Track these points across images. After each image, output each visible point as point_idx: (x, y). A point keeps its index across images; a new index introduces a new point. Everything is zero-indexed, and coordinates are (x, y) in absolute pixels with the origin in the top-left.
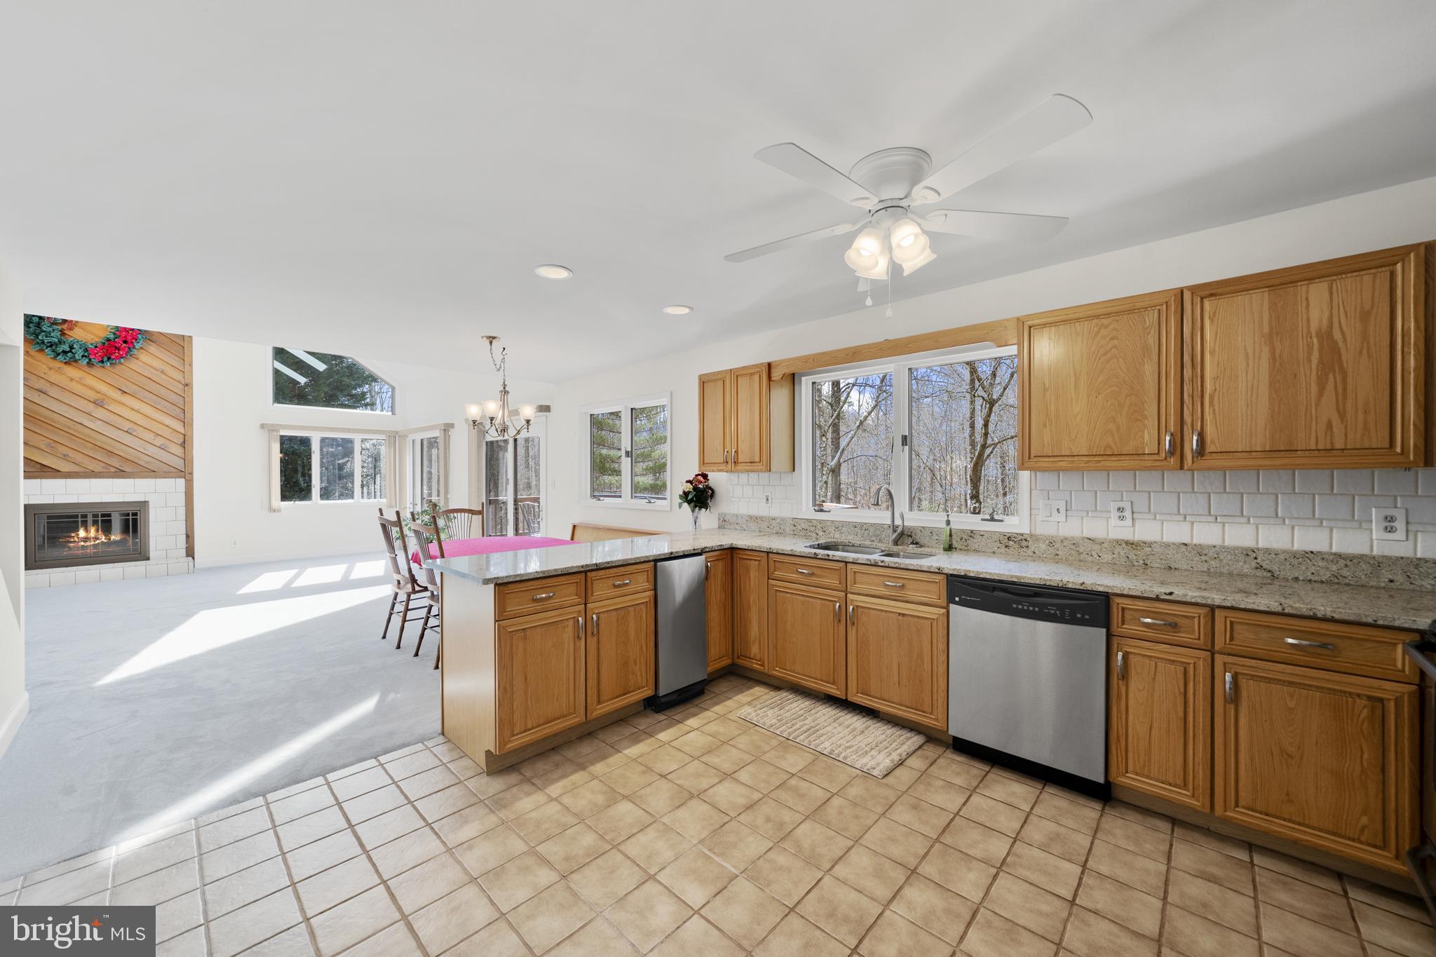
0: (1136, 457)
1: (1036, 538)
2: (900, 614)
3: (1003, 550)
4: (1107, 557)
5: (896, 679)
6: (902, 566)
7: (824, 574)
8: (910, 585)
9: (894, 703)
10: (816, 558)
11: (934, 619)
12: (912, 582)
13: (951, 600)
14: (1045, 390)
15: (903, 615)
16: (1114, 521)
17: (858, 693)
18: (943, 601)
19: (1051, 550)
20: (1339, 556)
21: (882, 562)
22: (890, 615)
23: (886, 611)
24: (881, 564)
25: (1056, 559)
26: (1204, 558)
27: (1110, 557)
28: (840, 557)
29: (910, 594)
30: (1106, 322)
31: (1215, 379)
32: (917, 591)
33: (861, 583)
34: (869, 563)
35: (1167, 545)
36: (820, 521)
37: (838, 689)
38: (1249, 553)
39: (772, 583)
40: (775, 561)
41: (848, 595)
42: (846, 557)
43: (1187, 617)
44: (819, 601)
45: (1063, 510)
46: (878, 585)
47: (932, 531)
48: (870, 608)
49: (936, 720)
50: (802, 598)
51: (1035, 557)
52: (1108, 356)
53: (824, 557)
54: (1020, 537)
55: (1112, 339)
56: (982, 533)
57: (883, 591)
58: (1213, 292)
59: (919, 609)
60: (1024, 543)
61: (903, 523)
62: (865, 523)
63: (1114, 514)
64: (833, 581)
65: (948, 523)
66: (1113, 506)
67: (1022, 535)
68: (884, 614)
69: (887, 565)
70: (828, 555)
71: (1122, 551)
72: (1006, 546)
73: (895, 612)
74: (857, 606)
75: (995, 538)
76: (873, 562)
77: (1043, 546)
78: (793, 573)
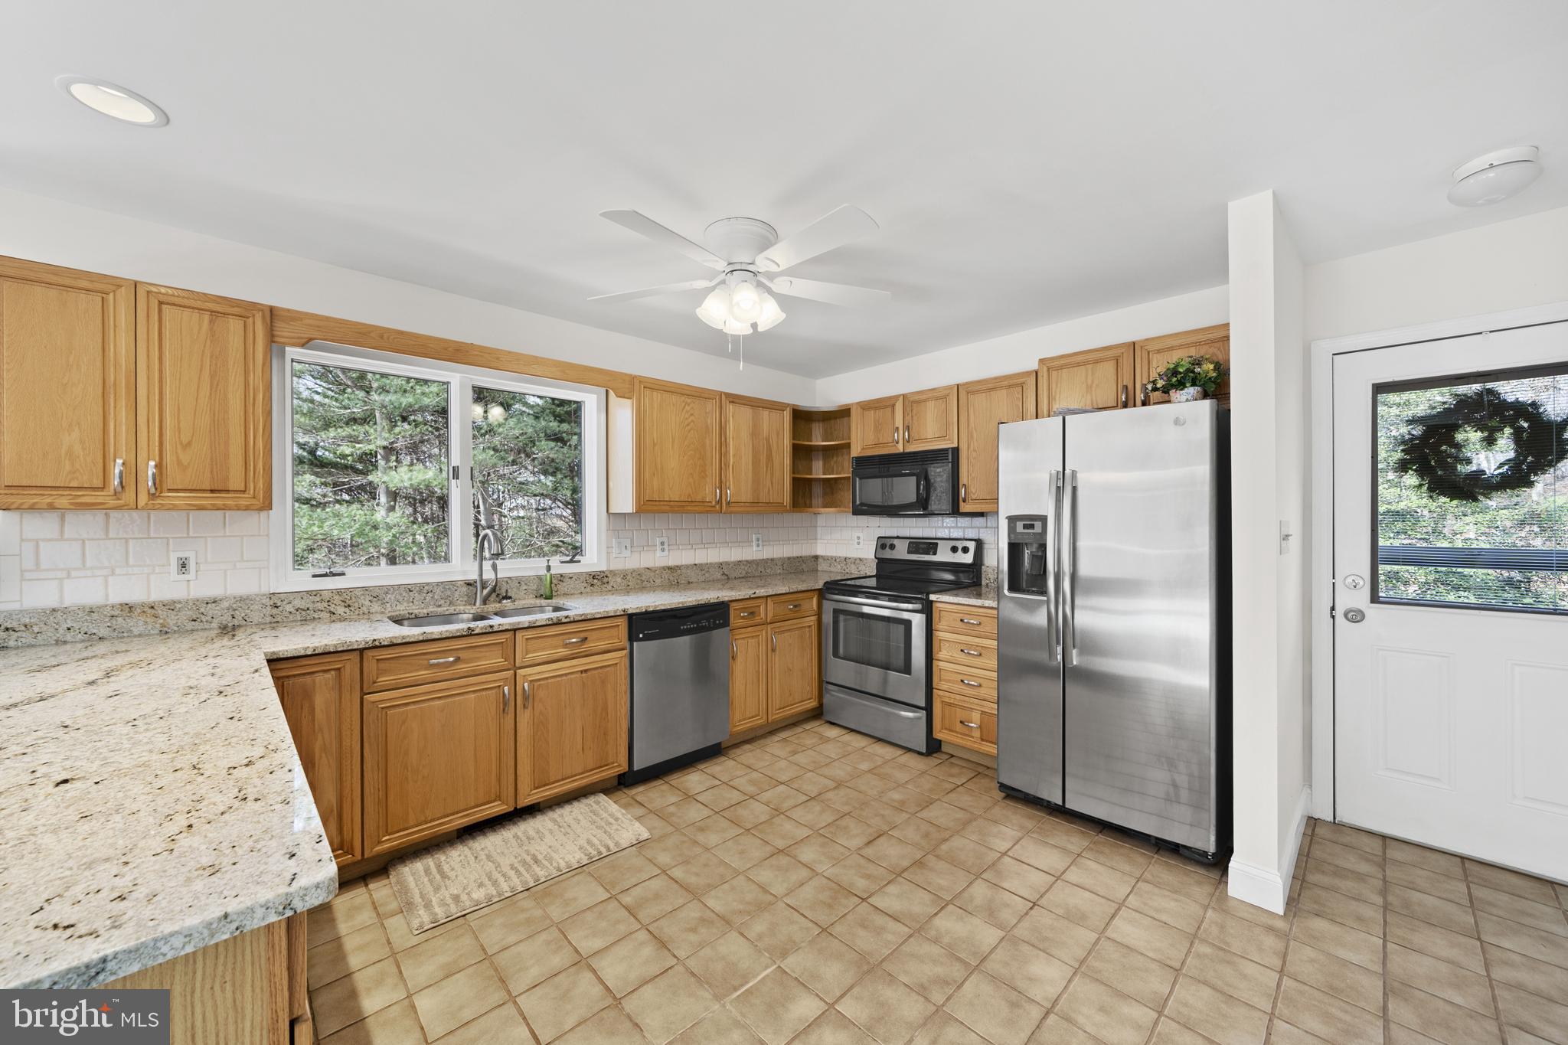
0: (701, 504)
1: (614, 573)
2: (582, 672)
3: (589, 589)
4: (658, 581)
5: (580, 747)
6: (589, 617)
7: (483, 654)
8: (591, 636)
9: (576, 775)
10: (471, 635)
11: (616, 664)
12: (594, 633)
13: (632, 638)
14: (654, 445)
15: (586, 671)
16: (659, 553)
17: (531, 791)
18: (625, 643)
19: (625, 582)
20: (747, 561)
21: (566, 617)
22: (573, 676)
23: (566, 675)
24: (566, 620)
25: (628, 590)
26: (703, 572)
27: (660, 580)
28: (510, 624)
29: (592, 645)
30: (689, 401)
31: (734, 455)
32: (599, 640)
33: (535, 651)
34: (550, 622)
35: (687, 567)
36: (339, 592)
37: (503, 803)
38: (720, 565)
39: (372, 699)
40: (378, 660)
41: (518, 671)
42: (519, 623)
43: (757, 606)
44: (472, 696)
45: (629, 547)
46: (556, 647)
47: (520, 581)
48: (547, 678)
49: (619, 766)
50: (437, 702)
51: (614, 591)
52: (689, 427)
53: (484, 631)
54: (602, 575)
55: (692, 415)
56: (571, 576)
57: (563, 652)
58: (734, 400)
59: (604, 658)
60: (606, 580)
61: (496, 576)
62: (427, 584)
63: (658, 548)
64: (495, 660)
65: (549, 568)
66: (658, 541)
67: (603, 572)
68: (565, 678)
69: (572, 619)
70: (491, 627)
71: (666, 575)
72: (592, 585)
73: (578, 671)
74: (531, 681)
75: (582, 579)
76: (555, 621)
77: (619, 580)
78: (417, 670)
